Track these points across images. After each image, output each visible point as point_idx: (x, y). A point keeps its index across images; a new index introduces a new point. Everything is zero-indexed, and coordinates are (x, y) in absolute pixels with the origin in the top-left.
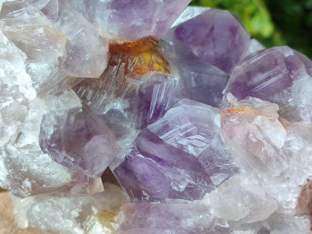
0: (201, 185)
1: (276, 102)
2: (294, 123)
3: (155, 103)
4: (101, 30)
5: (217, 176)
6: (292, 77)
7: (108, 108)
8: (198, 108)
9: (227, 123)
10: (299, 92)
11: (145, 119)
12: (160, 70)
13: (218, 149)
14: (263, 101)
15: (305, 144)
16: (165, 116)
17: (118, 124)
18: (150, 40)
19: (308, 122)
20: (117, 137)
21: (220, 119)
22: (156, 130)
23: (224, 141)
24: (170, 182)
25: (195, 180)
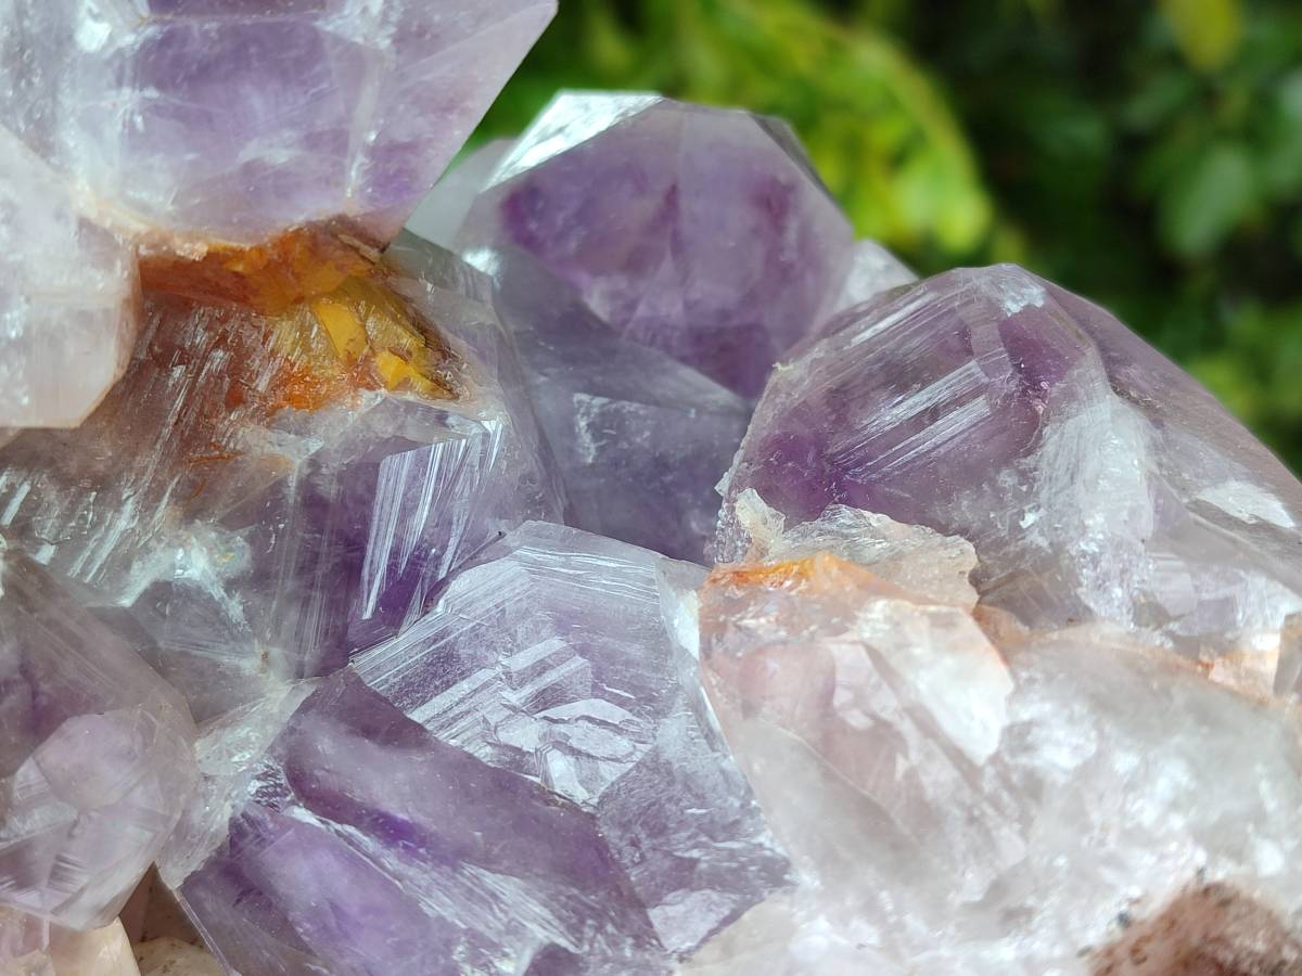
0: (603, 952)
1: (963, 532)
2: (1052, 630)
3: (389, 543)
4: (87, 189)
5: (681, 908)
6: (1040, 409)
7: (140, 579)
8: (599, 563)
9: (731, 636)
10: (1072, 478)
11: (339, 623)
12: (404, 384)
13: (689, 768)
14: (905, 526)
15: (1102, 736)
16: (440, 608)
17: (196, 657)
18: (345, 238)
19: (1119, 624)
20: (196, 722)
21: (698, 618)
22: (392, 680)
23: (717, 726)
24: (449, 945)
25: (575, 930)
